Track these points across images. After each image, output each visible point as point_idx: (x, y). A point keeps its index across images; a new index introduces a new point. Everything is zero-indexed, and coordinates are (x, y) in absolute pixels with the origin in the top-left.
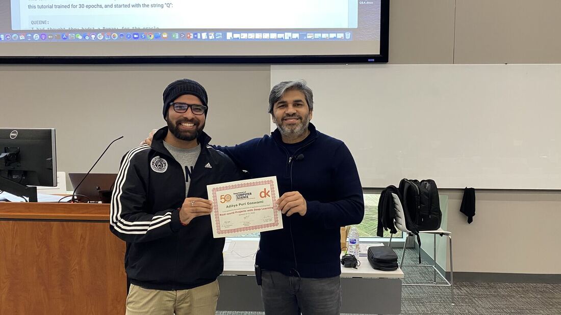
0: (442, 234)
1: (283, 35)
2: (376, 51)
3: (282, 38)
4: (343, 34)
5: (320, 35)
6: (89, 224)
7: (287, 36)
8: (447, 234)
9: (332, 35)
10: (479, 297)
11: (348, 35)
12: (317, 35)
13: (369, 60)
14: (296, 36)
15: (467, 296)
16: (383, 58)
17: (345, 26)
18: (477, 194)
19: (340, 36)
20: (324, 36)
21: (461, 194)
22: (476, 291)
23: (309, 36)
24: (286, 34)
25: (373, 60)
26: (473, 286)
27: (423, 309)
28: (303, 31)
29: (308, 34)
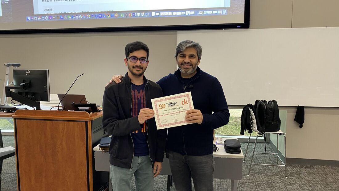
0: (280, 134)
1: (185, 13)
2: (242, 21)
3: (184, 14)
4: (221, 11)
5: (207, 12)
6: (66, 122)
7: (187, 13)
8: (284, 134)
9: (215, 12)
10: (305, 174)
11: (225, 12)
12: (206, 12)
13: (237, 27)
14: (192, 13)
15: (297, 172)
16: (246, 25)
17: (222, 6)
18: (305, 110)
19: (219, 12)
20: (210, 12)
21: (295, 110)
22: (303, 170)
23: (201, 13)
24: (186, 12)
25: (240, 27)
26: (302, 167)
27: (267, 179)
28: (197, 10)
29: (200, 12)
